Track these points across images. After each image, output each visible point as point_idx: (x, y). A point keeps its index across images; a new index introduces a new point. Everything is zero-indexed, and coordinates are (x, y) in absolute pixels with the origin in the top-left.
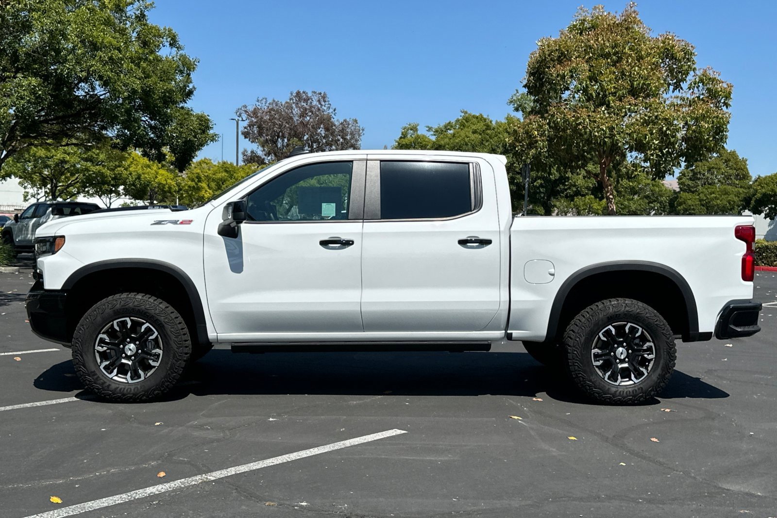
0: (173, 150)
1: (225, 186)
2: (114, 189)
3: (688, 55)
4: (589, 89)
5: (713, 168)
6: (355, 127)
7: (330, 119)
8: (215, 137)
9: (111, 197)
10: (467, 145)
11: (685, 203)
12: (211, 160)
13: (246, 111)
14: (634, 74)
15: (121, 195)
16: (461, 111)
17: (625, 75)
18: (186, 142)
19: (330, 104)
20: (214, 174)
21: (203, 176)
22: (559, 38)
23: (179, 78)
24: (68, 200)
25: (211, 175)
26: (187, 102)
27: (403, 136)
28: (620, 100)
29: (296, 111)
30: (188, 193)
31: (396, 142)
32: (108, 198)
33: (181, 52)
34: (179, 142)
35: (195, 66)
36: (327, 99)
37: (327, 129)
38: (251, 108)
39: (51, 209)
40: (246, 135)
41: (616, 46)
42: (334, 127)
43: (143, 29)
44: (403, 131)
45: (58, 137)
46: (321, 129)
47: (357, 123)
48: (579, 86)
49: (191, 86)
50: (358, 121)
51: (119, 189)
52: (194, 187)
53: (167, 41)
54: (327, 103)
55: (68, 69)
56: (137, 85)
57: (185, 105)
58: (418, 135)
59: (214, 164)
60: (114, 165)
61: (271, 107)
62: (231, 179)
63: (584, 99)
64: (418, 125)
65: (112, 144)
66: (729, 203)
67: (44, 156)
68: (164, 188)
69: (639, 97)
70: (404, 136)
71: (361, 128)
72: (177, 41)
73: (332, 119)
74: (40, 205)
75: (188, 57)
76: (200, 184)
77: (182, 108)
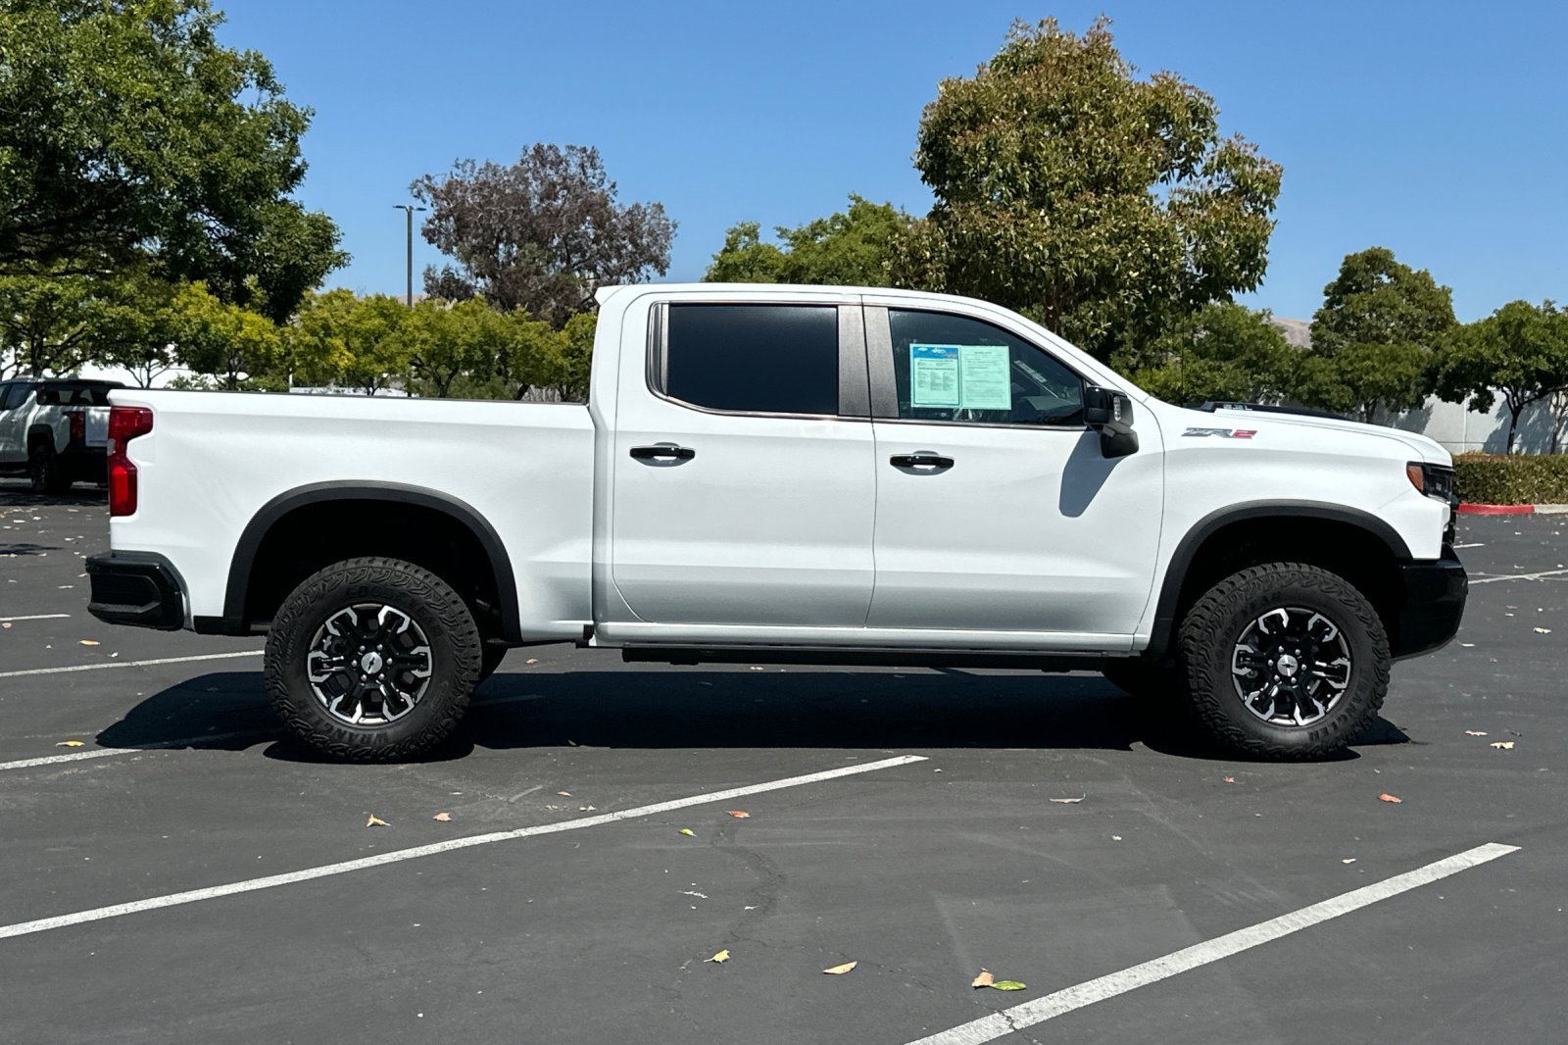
0: (263, 282)
1: (381, 345)
2: (155, 350)
3: (1200, 115)
4: (1018, 177)
5: (1380, 305)
6: (657, 221)
7: (606, 204)
8: (342, 258)
9: (150, 366)
10: (849, 266)
11: (1311, 379)
12: (351, 293)
13: (430, 188)
14: (1096, 151)
15: (172, 363)
16: (850, 197)
17: (1081, 154)
18: (288, 268)
19: (605, 174)
20: (358, 322)
21: (334, 323)
22: (973, 79)
23: (275, 145)
24: (64, 376)
25: (352, 324)
26: (293, 189)
27: (728, 248)
28: (1071, 198)
29: (535, 186)
30: (306, 359)
31: (715, 259)
32: (144, 369)
33: (279, 97)
34: (275, 268)
35: (306, 123)
36: (598, 162)
37: (599, 224)
38: (440, 183)
39: (35, 393)
40: (430, 235)
41: (1069, 99)
42: (614, 220)
43: (204, 61)
44: (730, 236)
45: (46, 257)
46: (587, 224)
47: (663, 212)
48: (1001, 170)
49: (298, 161)
50: (664, 209)
51: (166, 351)
52: (316, 346)
53: (252, 79)
54: (598, 171)
55: (66, 135)
56: (192, 167)
57: (289, 196)
58: (758, 246)
59: (360, 300)
60: (154, 303)
61: (482, 178)
62: (393, 331)
63: (1010, 194)
64: (759, 225)
65: (152, 270)
66: (1400, 380)
67: (13, 287)
68: (257, 349)
69: (1105, 192)
70: (731, 248)
71: (671, 222)
72: (271, 78)
73: (610, 204)
74: (14, 386)
75: (292, 106)
76: (329, 339)
77: (285, 201)
